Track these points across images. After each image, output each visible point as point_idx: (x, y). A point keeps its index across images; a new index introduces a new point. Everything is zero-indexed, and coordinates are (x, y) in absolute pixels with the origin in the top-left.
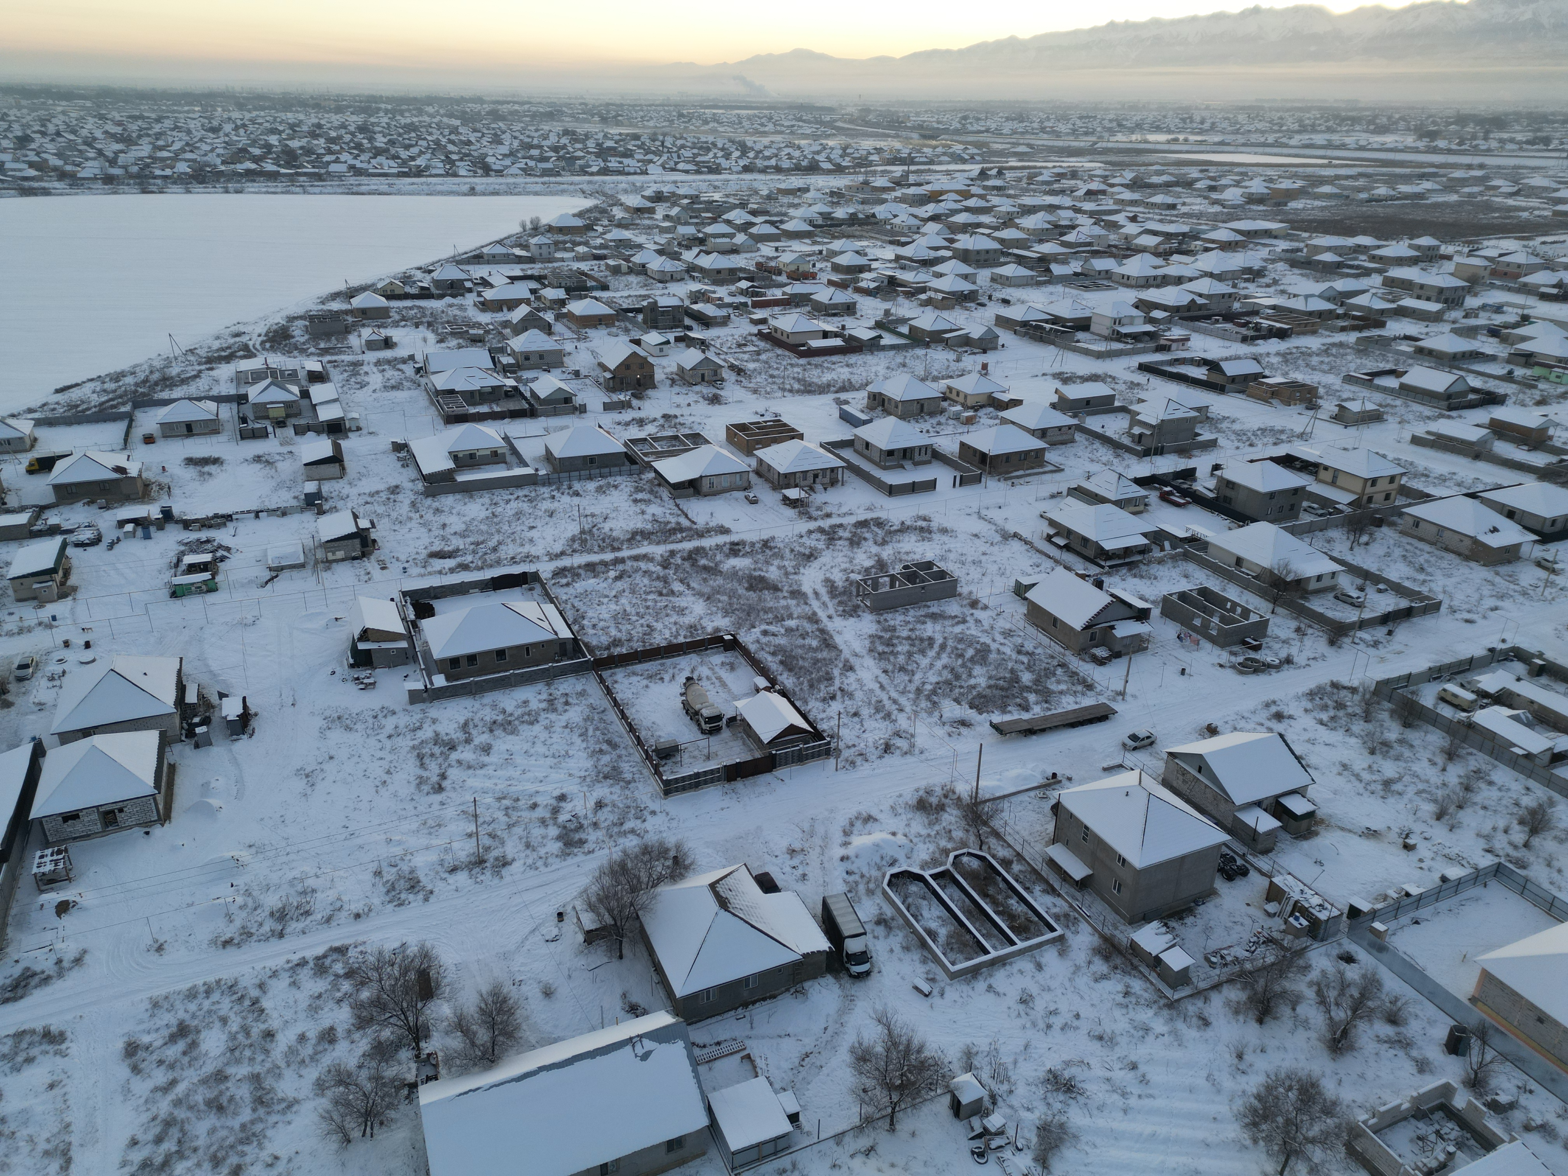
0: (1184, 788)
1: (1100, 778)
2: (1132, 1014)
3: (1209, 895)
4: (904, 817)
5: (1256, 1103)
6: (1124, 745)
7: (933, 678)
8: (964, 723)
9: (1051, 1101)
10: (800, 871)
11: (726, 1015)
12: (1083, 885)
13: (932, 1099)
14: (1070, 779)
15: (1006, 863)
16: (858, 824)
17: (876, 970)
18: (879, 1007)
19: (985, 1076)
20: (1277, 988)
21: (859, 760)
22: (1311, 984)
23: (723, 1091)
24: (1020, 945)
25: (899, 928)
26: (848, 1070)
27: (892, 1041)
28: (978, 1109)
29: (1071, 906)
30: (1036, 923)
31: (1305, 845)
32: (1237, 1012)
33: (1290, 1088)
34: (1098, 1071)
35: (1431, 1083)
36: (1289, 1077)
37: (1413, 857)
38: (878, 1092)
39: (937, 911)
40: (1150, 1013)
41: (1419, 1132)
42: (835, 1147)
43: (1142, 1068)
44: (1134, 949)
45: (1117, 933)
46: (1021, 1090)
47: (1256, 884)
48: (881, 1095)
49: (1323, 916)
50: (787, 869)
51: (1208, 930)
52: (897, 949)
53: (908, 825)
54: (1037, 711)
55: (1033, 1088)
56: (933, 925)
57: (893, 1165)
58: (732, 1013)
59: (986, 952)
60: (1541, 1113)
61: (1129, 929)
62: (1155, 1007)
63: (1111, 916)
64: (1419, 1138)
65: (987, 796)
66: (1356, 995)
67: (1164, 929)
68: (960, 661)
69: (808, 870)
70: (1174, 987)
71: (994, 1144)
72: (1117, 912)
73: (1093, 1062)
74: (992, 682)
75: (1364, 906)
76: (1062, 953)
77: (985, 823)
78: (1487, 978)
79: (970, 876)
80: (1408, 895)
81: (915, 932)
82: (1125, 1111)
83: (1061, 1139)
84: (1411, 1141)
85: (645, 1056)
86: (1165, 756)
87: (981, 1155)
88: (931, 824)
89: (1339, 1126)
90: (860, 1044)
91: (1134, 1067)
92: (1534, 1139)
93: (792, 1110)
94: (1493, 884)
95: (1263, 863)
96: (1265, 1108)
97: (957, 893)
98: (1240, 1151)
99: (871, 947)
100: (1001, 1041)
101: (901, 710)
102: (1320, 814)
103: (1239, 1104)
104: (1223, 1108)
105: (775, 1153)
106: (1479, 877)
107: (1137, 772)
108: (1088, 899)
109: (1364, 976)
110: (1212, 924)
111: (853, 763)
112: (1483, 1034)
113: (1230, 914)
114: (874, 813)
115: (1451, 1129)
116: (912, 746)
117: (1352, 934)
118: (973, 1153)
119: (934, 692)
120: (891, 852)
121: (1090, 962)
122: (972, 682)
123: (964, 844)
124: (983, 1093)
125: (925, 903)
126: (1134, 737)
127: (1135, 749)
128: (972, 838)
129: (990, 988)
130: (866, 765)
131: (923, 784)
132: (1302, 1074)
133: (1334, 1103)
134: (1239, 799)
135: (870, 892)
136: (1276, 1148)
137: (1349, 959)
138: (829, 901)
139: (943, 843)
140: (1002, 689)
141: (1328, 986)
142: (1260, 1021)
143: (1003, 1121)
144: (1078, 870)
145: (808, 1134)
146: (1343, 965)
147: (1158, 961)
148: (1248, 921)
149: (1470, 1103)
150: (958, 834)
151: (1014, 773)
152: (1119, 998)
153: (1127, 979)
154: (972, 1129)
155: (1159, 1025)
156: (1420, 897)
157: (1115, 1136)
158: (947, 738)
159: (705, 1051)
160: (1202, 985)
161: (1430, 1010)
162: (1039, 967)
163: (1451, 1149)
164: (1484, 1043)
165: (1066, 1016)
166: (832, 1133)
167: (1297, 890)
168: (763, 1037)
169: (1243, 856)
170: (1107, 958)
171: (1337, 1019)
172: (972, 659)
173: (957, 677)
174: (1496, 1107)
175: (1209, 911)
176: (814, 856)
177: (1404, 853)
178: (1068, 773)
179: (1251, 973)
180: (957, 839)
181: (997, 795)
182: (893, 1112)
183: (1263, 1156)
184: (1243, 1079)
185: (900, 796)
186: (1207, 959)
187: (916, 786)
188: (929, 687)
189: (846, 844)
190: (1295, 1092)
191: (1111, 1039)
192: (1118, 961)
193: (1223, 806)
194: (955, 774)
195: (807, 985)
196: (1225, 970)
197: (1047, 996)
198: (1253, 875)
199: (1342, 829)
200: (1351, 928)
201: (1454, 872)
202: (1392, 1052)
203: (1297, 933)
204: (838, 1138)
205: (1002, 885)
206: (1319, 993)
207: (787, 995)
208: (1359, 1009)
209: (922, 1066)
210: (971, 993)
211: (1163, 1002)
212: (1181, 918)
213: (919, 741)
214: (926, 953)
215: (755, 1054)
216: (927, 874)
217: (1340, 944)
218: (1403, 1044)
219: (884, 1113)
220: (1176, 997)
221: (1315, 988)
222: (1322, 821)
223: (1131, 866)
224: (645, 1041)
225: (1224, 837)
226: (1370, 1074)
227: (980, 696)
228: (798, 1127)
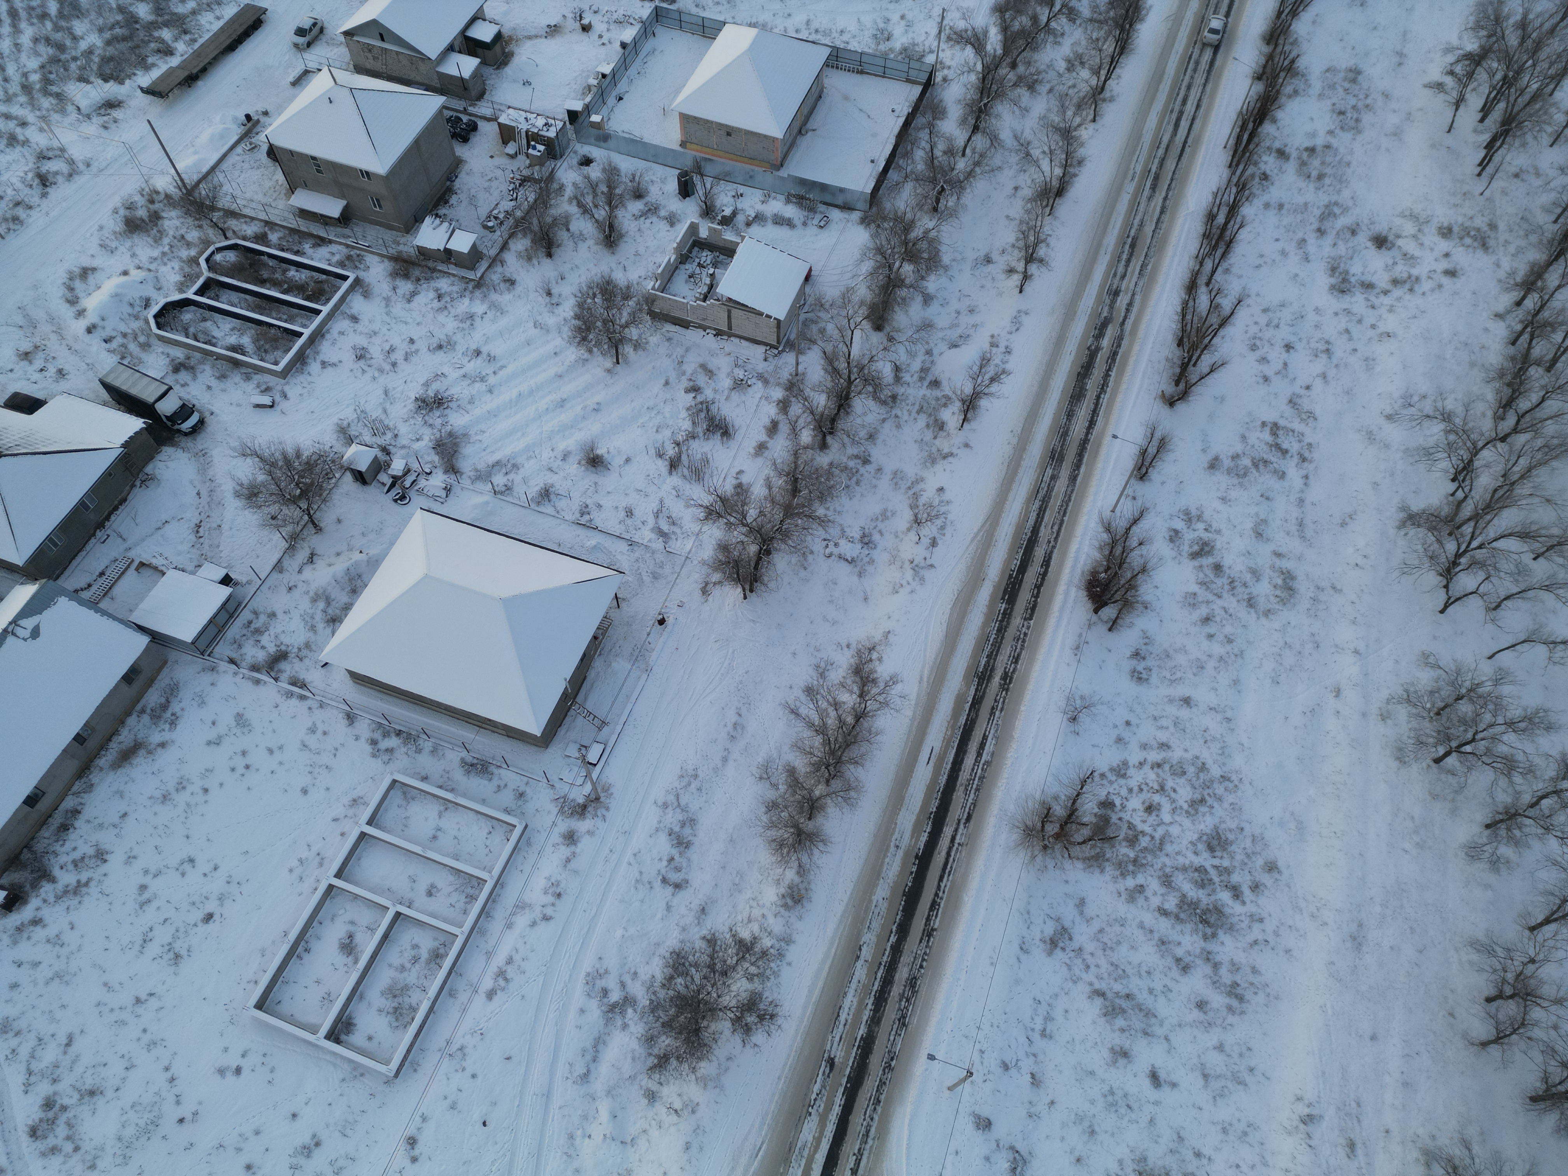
0: (378, 66)
1: (295, 97)
2: (453, 312)
3: (457, 167)
4: (122, 249)
5: (577, 323)
6: (296, 45)
7: (33, 64)
8: (111, 105)
9: (431, 421)
10: (52, 370)
11: (88, 547)
12: (345, 219)
13: (336, 485)
14: (266, 113)
15: (261, 238)
16: (78, 284)
17: (207, 414)
18: (235, 444)
19: (367, 438)
20: (549, 220)
21: (20, 212)
22: (570, 201)
23: (141, 606)
24: (325, 309)
25: (201, 362)
26: (246, 512)
27: (268, 464)
28: (378, 466)
29: (347, 246)
30: (326, 281)
31: (508, 70)
32: (529, 259)
33: (595, 295)
34: (454, 375)
35: (682, 229)
36: (590, 287)
37: (593, 35)
38: (285, 510)
39: (227, 324)
40: (466, 301)
41: (689, 272)
42: (280, 576)
43: (485, 350)
44: (423, 252)
45: (401, 248)
46: (404, 429)
47: (488, 132)
48: (292, 512)
49: (552, 134)
50: (36, 376)
51: (472, 200)
52: (213, 382)
53: (134, 255)
54: (183, 49)
55: (412, 421)
56: (233, 340)
57: (338, 554)
58: (93, 540)
59: (300, 335)
60: (753, 207)
61: (409, 237)
62: (467, 293)
63: (389, 235)
64: (690, 277)
65: (196, 178)
66: (605, 189)
67: (438, 221)
68: (49, 25)
69: (60, 364)
70: (472, 268)
71: (407, 484)
72: (390, 228)
73: (446, 369)
74: (107, 35)
75: (578, 106)
76: (367, 294)
77: (213, 208)
78: (687, 120)
79: (234, 271)
80: (604, 76)
81: (219, 357)
82: (490, 391)
83: (456, 445)
84: (686, 282)
85: (35, 633)
86: (342, 38)
87: (403, 498)
88: (157, 241)
89: (638, 303)
90: (241, 485)
91: (478, 353)
92: (755, 229)
93: (220, 574)
94: (659, 30)
95: (483, 109)
96: (585, 323)
97: (234, 296)
98: (584, 365)
99: (186, 397)
100: (362, 402)
101: (24, 124)
102: (506, 32)
103: (566, 332)
104: (557, 342)
105: (231, 616)
106: (647, 30)
107: (325, 70)
108: (358, 230)
109: (604, 170)
110: (473, 192)
111: (16, 219)
112: (698, 169)
113: (483, 175)
114: (87, 262)
115: (706, 257)
116: (71, 162)
117: (580, 137)
118: (395, 501)
119: (46, 81)
120: (136, 294)
121: (394, 289)
122: (83, 45)
123: (207, 243)
124: (375, 452)
125: (208, 324)
126: (300, 32)
127: (309, 45)
128: (211, 233)
129: (324, 364)
130: (34, 213)
131: (116, 201)
132: (598, 279)
133: (628, 287)
134: (433, 53)
135: (145, 346)
136: (606, 347)
137: (587, 162)
138: (109, 380)
139: (185, 253)
140: (124, 39)
141: (583, 195)
142: (550, 255)
143: (404, 461)
144: (333, 207)
145: (249, 583)
146: (586, 169)
147: (448, 252)
148: (499, 173)
149: (710, 229)
150: (193, 235)
151: (205, 137)
152: (436, 304)
153: (433, 284)
154: (384, 484)
155: (479, 308)
156: (614, 73)
157: (493, 414)
158: (105, 133)
159: (94, 588)
160: (493, 252)
161: (659, 171)
162: (355, 319)
163: (711, 271)
164: (702, 175)
165: (403, 348)
166: (270, 568)
167: (522, 120)
168: (143, 540)
169: (465, 111)
170: (406, 276)
171: (601, 219)
172: (61, 15)
173: (61, 48)
174: (726, 221)
175: (466, 182)
176: (54, 345)
177: (584, 36)
178: (260, 108)
179: (523, 218)
180: (196, 241)
181: (205, 170)
182: (310, 517)
183: (601, 358)
184: (559, 310)
185: (101, 228)
186: (486, 227)
187: (110, 206)
188: (35, 78)
189: (81, 313)
190: (599, 296)
191: (449, 343)
192: (417, 272)
193: (422, 67)
194: (144, 170)
195: (149, 469)
196: (503, 227)
197: (377, 340)
198: (482, 125)
199: (530, 38)
200: (576, 132)
201: (628, 34)
202: (648, 221)
203: (539, 161)
204: (278, 567)
205: (271, 262)
206: (580, 205)
207: (136, 490)
208: (612, 201)
209: (310, 466)
210: (309, 379)
211: (470, 286)
212: (446, 202)
213: (77, 152)
214: (244, 370)
215: (146, 558)
216: (190, 295)
217: (575, 152)
218: (652, 210)
219: (303, 523)
220: (479, 275)
221: (575, 202)
222: (511, 38)
223: (375, 175)
224: (23, 622)
225: (438, 101)
226: (642, 250)
227: (106, 60)
228: (236, 584)
